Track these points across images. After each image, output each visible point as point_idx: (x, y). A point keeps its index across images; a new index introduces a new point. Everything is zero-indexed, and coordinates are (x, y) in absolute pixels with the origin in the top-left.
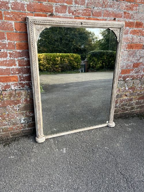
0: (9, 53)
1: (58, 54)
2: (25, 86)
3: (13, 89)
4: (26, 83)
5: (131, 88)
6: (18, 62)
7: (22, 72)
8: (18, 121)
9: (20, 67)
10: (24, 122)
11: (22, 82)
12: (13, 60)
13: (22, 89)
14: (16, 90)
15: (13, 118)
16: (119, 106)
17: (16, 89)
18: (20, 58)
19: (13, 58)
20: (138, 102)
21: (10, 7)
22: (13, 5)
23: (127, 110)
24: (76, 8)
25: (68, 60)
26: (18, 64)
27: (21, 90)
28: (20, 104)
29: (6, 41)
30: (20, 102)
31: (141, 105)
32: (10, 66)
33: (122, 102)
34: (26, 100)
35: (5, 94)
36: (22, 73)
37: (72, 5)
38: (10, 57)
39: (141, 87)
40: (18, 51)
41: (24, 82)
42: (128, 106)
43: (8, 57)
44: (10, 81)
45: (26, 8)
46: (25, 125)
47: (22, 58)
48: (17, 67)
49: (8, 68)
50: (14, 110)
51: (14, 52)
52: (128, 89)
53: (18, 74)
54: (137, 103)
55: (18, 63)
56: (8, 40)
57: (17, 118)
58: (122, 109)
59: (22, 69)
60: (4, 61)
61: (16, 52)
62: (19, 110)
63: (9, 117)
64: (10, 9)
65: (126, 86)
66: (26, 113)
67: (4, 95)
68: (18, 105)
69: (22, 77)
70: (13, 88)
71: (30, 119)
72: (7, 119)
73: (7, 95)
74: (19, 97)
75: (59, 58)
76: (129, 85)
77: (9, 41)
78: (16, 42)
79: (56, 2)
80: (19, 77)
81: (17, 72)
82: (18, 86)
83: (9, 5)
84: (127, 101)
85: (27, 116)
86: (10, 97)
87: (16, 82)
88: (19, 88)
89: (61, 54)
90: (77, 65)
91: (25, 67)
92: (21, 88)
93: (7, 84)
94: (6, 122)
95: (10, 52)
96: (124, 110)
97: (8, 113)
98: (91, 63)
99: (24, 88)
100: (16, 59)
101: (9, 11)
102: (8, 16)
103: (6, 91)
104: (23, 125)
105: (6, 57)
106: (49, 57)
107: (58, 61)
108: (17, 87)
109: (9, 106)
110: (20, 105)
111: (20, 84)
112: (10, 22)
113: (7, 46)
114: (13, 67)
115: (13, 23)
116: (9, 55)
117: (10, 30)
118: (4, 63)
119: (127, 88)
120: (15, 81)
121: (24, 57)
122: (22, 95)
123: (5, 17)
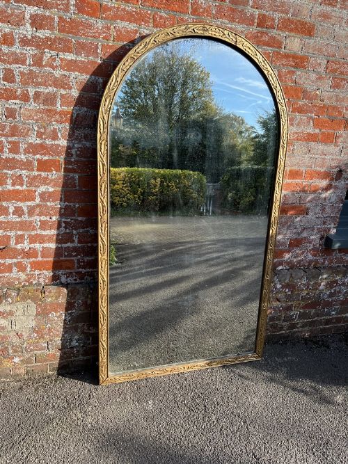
0: (64, 222)
2: (86, 277)
3: (63, 282)
4: (88, 272)
5: (288, 286)
6: (77, 237)
7: (83, 253)
8: (67, 342)
9: (79, 245)
10: (77, 344)
11: (81, 270)
12: (69, 233)
13: (80, 283)
14: (68, 284)
15: (58, 335)
17: (69, 282)
18: (81, 230)
19: (69, 230)
20: (304, 313)
22: (79, 151)
23: (281, 328)
25: (178, 186)
26: (76, 241)
27: (78, 283)
28: (74, 311)
29: (63, 204)
30: (74, 306)
31: (310, 320)
32: (63, 243)
34: (85, 303)
35: (50, 292)
36: (82, 256)
38: (66, 228)
39: (308, 285)
40: (80, 219)
41: (84, 271)
42: (284, 321)
43: (62, 229)
44: (61, 268)
46: (78, 351)
47: (86, 229)
48: (76, 244)
49: (59, 246)
50: (62, 320)
51: (72, 221)
52: (281, 288)
53: (76, 256)
54: (301, 316)
57: (65, 335)
58: (272, 326)
59: (83, 248)
60: (54, 235)
61: (75, 220)
62: (69, 321)
63: (51, 334)
64: (74, 156)
65: (277, 281)
66: (82, 326)
67: (47, 293)
68: (70, 312)
69: (81, 262)
70: (64, 280)
71: (89, 339)
72: (48, 337)
73: (53, 294)
74: (72, 298)
75: (159, 180)
77: (66, 203)
78: (77, 206)
80: (76, 261)
81: (74, 254)
82: (72, 277)
83: (73, 151)
84: (280, 311)
85: (83, 332)
86: (57, 297)
87: (69, 271)
88: (74, 280)
90: (197, 198)
91: (89, 245)
93: (55, 274)
94: (45, 342)
96: (275, 328)
97: (49, 325)
98: (230, 195)
99: (83, 281)
100: (74, 232)
101: (72, 160)
102: (70, 167)
103: (51, 285)
104: (75, 349)
105: (58, 229)
106: (135, 177)
107: (155, 186)
109: (54, 313)
110: (73, 313)
111: (77, 273)
112: (71, 175)
113: (63, 211)
114: (69, 244)
115: (77, 177)
116: (63, 225)
117: (69, 188)
118: (55, 238)
119: (279, 286)
120: (69, 268)
122: (78, 294)
123: (65, 168)
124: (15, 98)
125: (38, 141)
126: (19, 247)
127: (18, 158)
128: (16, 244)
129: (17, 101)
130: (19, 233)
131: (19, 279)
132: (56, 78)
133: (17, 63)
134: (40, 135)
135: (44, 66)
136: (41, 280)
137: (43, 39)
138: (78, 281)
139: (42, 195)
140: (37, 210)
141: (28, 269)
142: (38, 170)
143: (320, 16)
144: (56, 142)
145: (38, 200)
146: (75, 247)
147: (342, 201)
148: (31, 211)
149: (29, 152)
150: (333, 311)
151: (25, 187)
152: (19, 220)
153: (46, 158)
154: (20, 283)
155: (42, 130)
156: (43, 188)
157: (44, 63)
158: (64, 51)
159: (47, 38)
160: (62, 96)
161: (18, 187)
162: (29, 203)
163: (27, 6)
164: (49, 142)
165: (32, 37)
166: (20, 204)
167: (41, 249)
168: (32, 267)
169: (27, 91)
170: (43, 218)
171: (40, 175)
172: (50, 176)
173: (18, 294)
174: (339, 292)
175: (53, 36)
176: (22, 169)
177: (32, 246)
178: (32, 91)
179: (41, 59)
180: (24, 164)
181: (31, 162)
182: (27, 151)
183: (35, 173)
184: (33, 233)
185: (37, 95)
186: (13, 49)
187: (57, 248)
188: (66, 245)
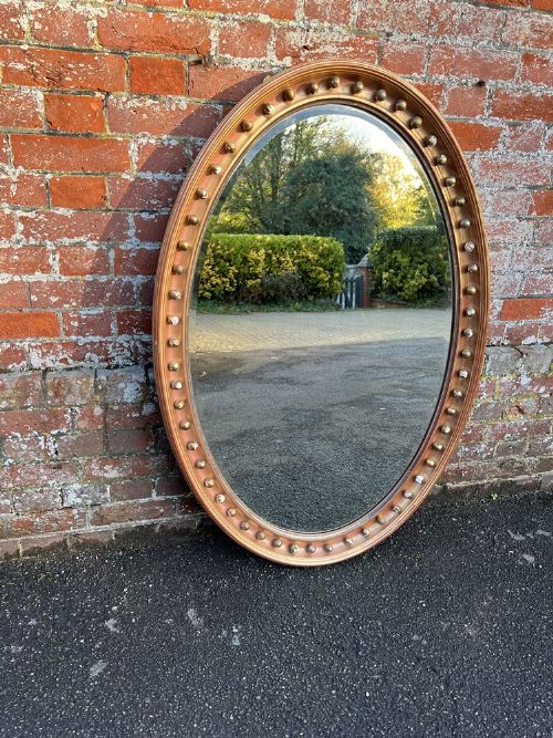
0: (23, 219)
1: (259, 237)
2: (88, 355)
3: (35, 366)
4: (92, 343)
6: (58, 257)
7: (76, 299)
8: (55, 497)
9: (64, 279)
10: (79, 501)
11: (74, 338)
12: (36, 248)
13: (76, 368)
14: (47, 370)
15: (33, 483)
16: (486, 451)
17: (50, 364)
18: (66, 241)
19: (36, 239)
21: (26, 27)
22: (40, 20)
24: (311, 33)
25: (296, 261)
26: (57, 267)
27: (71, 369)
28: (65, 430)
29: (11, 172)
30: (64, 419)
32: (25, 272)
33: (502, 437)
34: (87, 413)
35: (3, 388)
36: (74, 304)
37: (292, 23)
38: (27, 234)
40: (59, 211)
41: (82, 340)
42: (529, 454)
43: (18, 236)
44: (26, 332)
45: (93, 35)
46: (82, 515)
47: (76, 240)
48: (56, 276)
49: (17, 278)
50: (38, 451)
51: (41, 217)
53: (60, 304)
55: (60, 260)
56: (16, 167)
57: (51, 483)
58: (501, 465)
59: (73, 285)
61: (50, 216)
62: (56, 453)
63: (18, 479)
64: (28, 36)
65: (522, 369)
66: (86, 464)
68: (55, 432)
69: (74, 319)
70: (36, 361)
71: (104, 491)
72: (11, 485)
73: (10, 391)
74: (57, 401)
75: (262, 251)
76: (535, 366)
77: (21, 169)
78: (49, 176)
79: (225, 11)
80: (60, 317)
81: (54, 299)
82: (55, 353)
83: (24, 22)
84: (523, 434)
85: (89, 477)
86: (22, 400)
87: (47, 340)
88: (61, 361)
89: (268, 238)
90: (330, 281)
91: (89, 278)
92: (70, 361)
93: (13, 345)
94: (6, 497)
95: (25, 214)
96: (508, 469)
97: (11, 461)
98: (385, 275)
99: (82, 363)
100: (50, 245)
101: (25, 47)
102: (21, 67)
103: (6, 371)
104: (75, 512)
105: (9, 237)
106: (222, 248)
107: (257, 262)
108: (53, 357)
109: (18, 435)
110: (63, 434)
111: (66, 345)
112: (26, 90)
113: (13, 188)
114: (38, 276)
115: (40, 96)
116: (20, 227)
117: (24, 125)
118: (3, 259)
120: (46, 334)
121: (82, 239)
122: (70, 392)
123: (8, 71)
146: (55, 284)
187: (11, 283)
188: (32, 278)
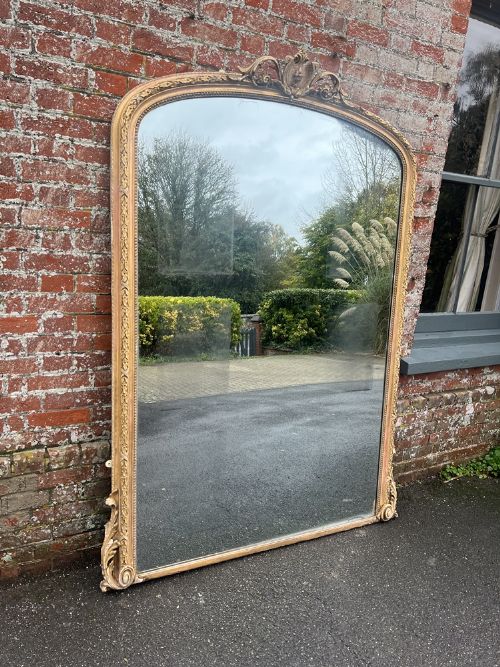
0: (77, 358)
2: (105, 432)
3: (74, 441)
4: (107, 424)
6: (94, 377)
7: (102, 399)
9: (96, 388)
10: (93, 526)
11: (98, 422)
12: (82, 373)
13: (97, 440)
14: (81, 443)
15: (67, 517)
17: (82, 439)
18: (99, 368)
19: (83, 368)
26: (93, 383)
27: (93, 441)
28: (90, 480)
29: (75, 334)
30: (90, 472)
32: (75, 387)
35: (57, 456)
38: (78, 366)
40: (98, 353)
41: (102, 423)
43: (74, 367)
44: (70, 421)
46: (94, 536)
47: (105, 367)
48: (92, 387)
49: (70, 391)
50: (72, 494)
51: (87, 356)
53: (92, 403)
55: (95, 379)
56: (78, 332)
57: (77, 515)
59: (101, 392)
60: (62, 376)
61: (92, 355)
62: (83, 495)
63: (58, 515)
64: (92, 270)
67: (53, 458)
68: (84, 481)
69: (99, 411)
70: (74, 438)
72: (53, 519)
73: (61, 458)
74: (88, 461)
77: (81, 332)
78: (94, 335)
80: (91, 411)
81: (89, 401)
82: (86, 432)
83: (90, 264)
86: (68, 462)
87: (82, 425)
88: (89, 436)
93: (62, 430)
94: (49, 528)
97: (55, 503)
99: (101, 437)
100: (90, 371)
102: (86, 284)
103: (57, 446)
104: (90, 534)
105: (68, 368)
108: (84, 435)
109: (62, 485)
110: (88, 482)
111: (92, 427)
112: (88, 294)
113: (75, 343)
114: (82, 388)
115: (95, 297)
116: (75, 362)
117: (85, 311)
118: (63, 380)
120: (81, 421)
122: (96, 455)
123: (80, 286)
124: (14, 196)
125: (44, 252)
126: (13, 395)
127: (16, 275)
128: (10, 391)
129: (17, 200)
130: (14, 376)
131: (12, 440)
132: (69, 170)
133: (19, 151)
134: (46, 244)
135: (53, 155)
136: (43, 440)
137: (53, 121)
138: (94, 437)
139: (47, 323)
140: (41, 344)
141: (26, 426)
142: (43, 290)
143: (383, 99)
144: (68, 253)
145: (41, 330)
146: (91, 391)
147: (416, 315)
148: (32, 345)
149: (31, 267)
150: (412, 453)
151: (23, 312)
152: (15, 358)
153: (53, 274)
154: (13, 447)
155: (50, 237)
156: (48, 314)
157: (54, 152)
158: (80, 136)
159: (57, 119)
160: (78, 193)
161: (15, 314)
162: (29, 335)
163: (32, 78)
164: (58, 253)
165: (39, 118)
166: (16, 337)
167: (44, 397)
168: (30, 423)
169: (31, 187)
170: (48, 354)
171: (46, 297)
172: (58, 298)
173: (12, 463)
174: (418, 428)
175: (66, 118)
176: (20, 290)
177: (31, 393)
178: (36, 187)
179: (50, 146)
180: (24, 282)
181: (34, 279)
182: (28, 265)
183: (39, 294)
184: (33, 375)
185: (44, 192)
186: (12, 133)
187: (66, 394)
188: (77, 390)
